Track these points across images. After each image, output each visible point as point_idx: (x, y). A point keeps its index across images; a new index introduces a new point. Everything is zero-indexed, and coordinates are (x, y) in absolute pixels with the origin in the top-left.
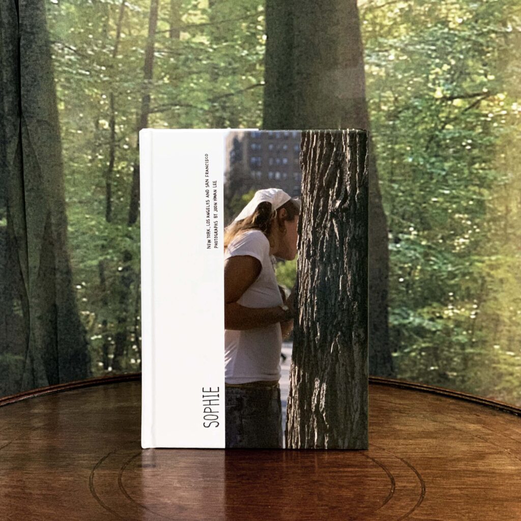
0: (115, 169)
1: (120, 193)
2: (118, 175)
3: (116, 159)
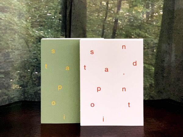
0: (107, 20)
1: (108, 29)
2: (108, 22)
3: (108, 16)
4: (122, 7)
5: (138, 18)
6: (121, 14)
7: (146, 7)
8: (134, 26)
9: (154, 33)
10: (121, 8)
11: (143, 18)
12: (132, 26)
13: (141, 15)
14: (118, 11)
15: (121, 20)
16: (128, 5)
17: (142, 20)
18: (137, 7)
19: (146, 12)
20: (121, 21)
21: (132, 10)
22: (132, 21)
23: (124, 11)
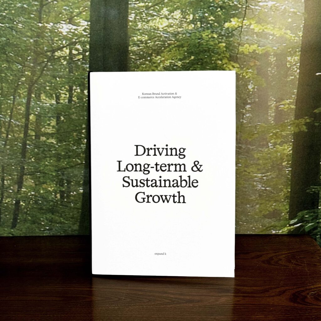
4: (24, 183)
5: (48, 199)
6: (24, 193)
7: (59, 185)
8: (43, 210)
9: (72, 218)
10: (23, 185)
11: (56, 199)
12: (41, 209)
13: (53, 195)
14: (19, 189)
15: (25, 201)
16: (33, 181)
17: (55, 201)
18: (47, 184)
19: (60, 191)
20: (24, 203)
21: (40, 189)
22: (40, 203)
23: (27, 189)
